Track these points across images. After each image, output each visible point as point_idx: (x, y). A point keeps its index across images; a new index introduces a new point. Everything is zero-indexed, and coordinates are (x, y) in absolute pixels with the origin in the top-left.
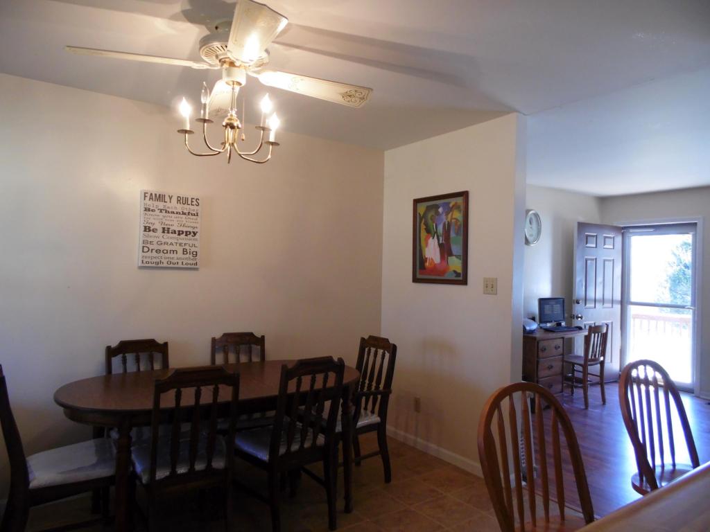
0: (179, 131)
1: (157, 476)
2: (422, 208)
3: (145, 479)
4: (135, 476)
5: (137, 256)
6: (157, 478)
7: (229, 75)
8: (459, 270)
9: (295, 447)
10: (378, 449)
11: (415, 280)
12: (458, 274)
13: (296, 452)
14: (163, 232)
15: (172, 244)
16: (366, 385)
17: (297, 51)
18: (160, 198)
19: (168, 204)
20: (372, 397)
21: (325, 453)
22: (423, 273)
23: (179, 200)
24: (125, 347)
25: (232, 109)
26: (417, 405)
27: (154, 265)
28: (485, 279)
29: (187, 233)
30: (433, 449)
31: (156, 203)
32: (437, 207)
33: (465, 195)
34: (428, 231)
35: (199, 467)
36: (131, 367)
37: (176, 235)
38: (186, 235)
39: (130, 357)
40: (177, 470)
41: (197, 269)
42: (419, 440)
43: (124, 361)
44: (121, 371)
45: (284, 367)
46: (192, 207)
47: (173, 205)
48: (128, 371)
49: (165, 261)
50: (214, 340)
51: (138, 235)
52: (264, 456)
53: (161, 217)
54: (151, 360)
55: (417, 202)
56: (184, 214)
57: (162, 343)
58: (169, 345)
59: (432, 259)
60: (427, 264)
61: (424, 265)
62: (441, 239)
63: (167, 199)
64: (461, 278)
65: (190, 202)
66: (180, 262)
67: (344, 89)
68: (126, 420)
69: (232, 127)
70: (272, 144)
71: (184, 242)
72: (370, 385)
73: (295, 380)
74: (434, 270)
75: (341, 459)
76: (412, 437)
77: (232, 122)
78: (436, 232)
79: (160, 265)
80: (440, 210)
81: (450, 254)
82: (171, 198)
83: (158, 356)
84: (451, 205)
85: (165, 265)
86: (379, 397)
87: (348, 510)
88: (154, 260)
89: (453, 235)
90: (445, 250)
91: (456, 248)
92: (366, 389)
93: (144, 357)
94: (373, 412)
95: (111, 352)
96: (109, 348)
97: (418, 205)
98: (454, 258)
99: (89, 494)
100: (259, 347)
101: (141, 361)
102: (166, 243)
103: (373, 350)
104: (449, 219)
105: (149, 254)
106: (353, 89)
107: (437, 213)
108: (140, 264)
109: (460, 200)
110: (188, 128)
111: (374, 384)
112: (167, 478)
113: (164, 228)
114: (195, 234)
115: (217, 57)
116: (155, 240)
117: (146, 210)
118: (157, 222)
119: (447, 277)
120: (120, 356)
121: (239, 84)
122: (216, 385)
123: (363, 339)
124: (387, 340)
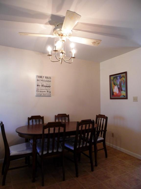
0: (48, 55)
1: (44, 153)
2: (112, 78)
3: (40, 154)
4: (37, 153)
5: (35, 93)
6: (44, 154)
7: (61, 38)
8: (125, 95)
9: (81, 146)
10: (103, 148)
11: (111, 98)
12: (124, 96)
13: (81, 147)
14: (42, 86)
15: (44, 89)
16: (99, 129)
17: (79, 31)
18: (41, 77)
19: (43, 79)
20: (101, 132)
21: (89, 148)
22: (113, 96)
23: (46, 77)
24: (33, 118)
25: (62, 48)
26: (113, 135)
27: (40, 95)
28: (133, 97)
29: (48, 86)
30: (118, 148)
31: (40, 78)
32: (117, 77)
33: (126, 73)
34: (114, 84)
35: (55, 151)
36: (34, 123)
37: (45, 87)
38: (48, 87)
39: (34, 120)
40: (49, 151)
41: (51, 96)
42: (114, 145)
43: (33, 122)
44: (32, 124)
45: (78, 122)
46: (49, 79)
47: (44, 79)
48: (34, 124)
49: (42, 94)
50: (55, 116)
51: (35, 87)
52: (72, 148)
53: (41, 82)
54: (39, 121)
55: (110, 76)
56: (47, 81)
57: (42, 116)
58: (44, 117)
59: (116, 92)
60: (114, 94)
61: (113, 94)
62: (118, 86)
63: (43, 77)
64: (125, 97)
65: (48, 78)
66: (46, 94)
67: (93, 41)
68: (35, 137)
69: (63, 53)
70: (73, 58)
71: (47, 89)
72: (100, 129)
73: (81, 126)
74: (117, 95)
75: (93, 150)
76: (112, 145)
77: (62, 51)
78: (117, 84)
79: (41, 95)
80: (118, 78)
81: (122, 90)
82: (44, 77)
83: (41, 120)
84: (121, 76)
85: (42, 95)
86: (103, 132)
87: (96, 165)
88: (40, 94)
89: (122, 85)
90: (120, 89)
91: (124, 89)
92: (98, 130)
93: (37, 120)
94: (101, 137)
95: (29, 119)
96: (29, 118)
97: (111, 77)
98: (123, 91)
99: (25, 158)
100: (68, 118)
101: (37, 121)
102: (43, 89)
103: (100, 118)
104: (121, 80)
105: (38, 92)
106: (96, 41)
107: (117, 79)
108: (36, 95)
109: (124, 74)
110: (50, 54)
111: (101, 128)
112: (46, 154)
113: (42, 85)
114: (50, 87)
115: (58, 34)
116: (40, 88)
117: (37, 80)
118: (40, 84)
119: (121, 97)
120: (31, 120)
121: (64, 41)
122: (59, 127)
123: (97, 115)
124: (104, 115)
